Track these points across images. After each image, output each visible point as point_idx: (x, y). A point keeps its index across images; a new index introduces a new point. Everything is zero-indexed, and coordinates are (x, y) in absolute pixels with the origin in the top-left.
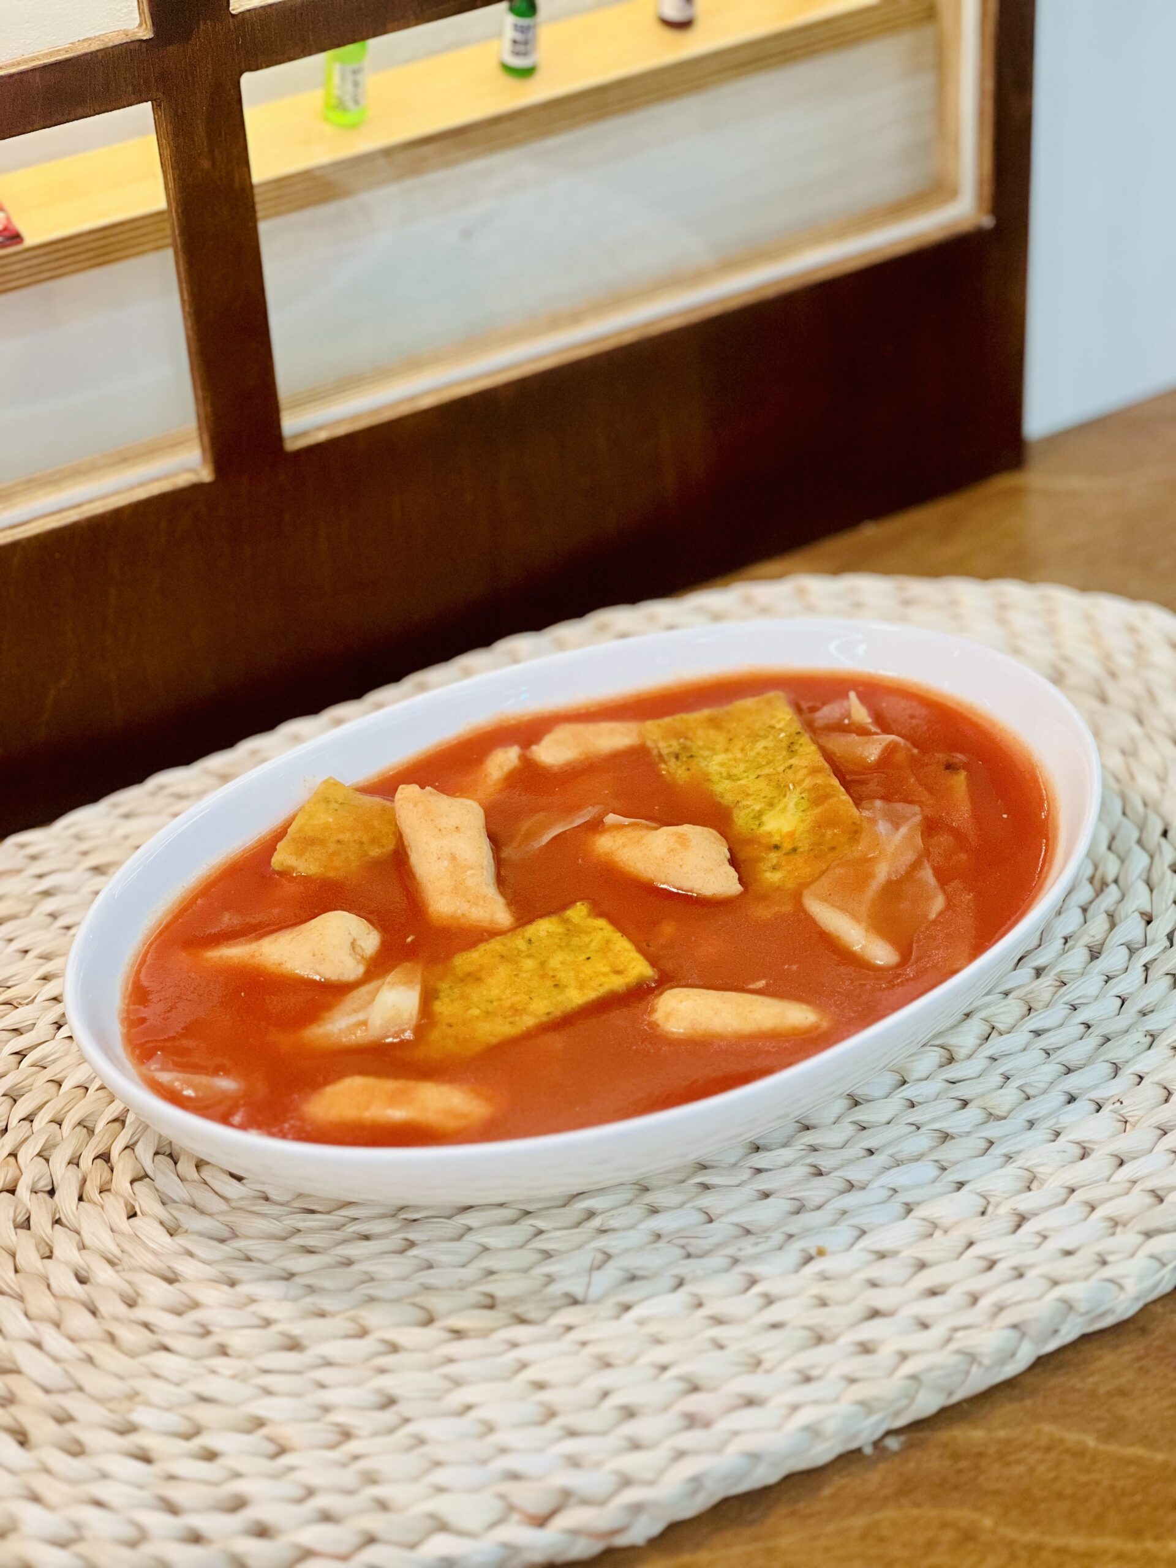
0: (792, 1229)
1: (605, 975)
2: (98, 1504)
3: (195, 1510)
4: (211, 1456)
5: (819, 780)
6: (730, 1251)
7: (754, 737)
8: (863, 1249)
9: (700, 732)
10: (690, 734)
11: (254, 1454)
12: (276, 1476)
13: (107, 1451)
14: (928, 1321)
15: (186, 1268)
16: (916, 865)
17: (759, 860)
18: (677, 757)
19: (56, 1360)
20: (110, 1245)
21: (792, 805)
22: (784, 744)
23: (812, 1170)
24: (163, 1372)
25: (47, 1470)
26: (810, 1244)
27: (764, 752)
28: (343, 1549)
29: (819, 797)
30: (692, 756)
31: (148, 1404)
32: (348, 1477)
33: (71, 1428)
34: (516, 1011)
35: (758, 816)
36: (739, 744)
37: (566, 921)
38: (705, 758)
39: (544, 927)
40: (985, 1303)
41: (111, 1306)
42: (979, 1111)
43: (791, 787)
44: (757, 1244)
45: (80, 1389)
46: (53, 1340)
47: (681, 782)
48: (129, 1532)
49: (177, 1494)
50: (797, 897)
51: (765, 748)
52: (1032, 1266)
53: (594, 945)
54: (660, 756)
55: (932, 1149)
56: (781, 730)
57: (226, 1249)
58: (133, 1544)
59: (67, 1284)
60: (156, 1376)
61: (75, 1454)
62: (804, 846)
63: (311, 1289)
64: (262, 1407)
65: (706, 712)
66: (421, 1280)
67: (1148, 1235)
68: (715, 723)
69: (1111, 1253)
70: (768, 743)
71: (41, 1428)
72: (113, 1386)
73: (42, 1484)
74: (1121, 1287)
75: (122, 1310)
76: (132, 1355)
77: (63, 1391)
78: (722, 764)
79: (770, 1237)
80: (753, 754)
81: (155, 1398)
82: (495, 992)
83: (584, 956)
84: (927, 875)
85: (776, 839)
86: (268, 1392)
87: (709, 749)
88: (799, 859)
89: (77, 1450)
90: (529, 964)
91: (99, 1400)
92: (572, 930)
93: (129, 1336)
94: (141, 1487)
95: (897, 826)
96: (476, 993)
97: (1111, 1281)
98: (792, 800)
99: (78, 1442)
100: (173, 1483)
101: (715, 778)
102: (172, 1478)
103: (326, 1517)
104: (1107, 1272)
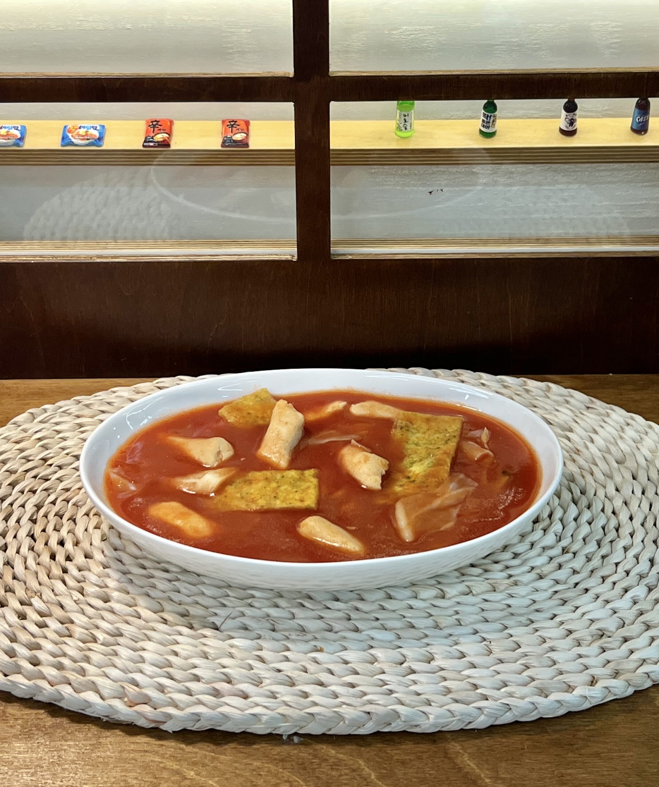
0: (317, 636)
1: (296, 500)
3: (20, 643)
4: (44, 626)
5: (444, 457)
6: (287, 634)
7: (438, 431)
8: (338, 656)
9: (419, 423)
10: (414, 422)
11: (57, 632)
12: (57, 644)
13: (12, 609)
14: (338, 695)
15: (97, 555)
16: (454, 506)
17: (398, 480)
18: (401, 428)
19: (26, 567)
20: (81, 535)
21: (427, 463)
22: (446, 439)
23: (347, 616)
24: (56, 589)
26: (319, 644)
27: (436, 439)
28: (54, 681)
29: (439, 463)
30: (408, 430)
32: (80, 655)
34: (253, 501)
35: (412, 463)
36: (429, 432)
37: (303, 474)
38: (412, 433)
39: (293, 473)
41: (60, 557)
42: (432, 621)
43: (431, 456)
44: (298, 635)
45: (25, 583)
46: (31, 561)
47: (395, 438)
49: (20, 635)
50: (397, 500)
51: (438, 438)
53: (302, 488)
54: (396, 426)
55: (402, 629)
56: (449, 433)
57: (115, 554)
59: (54, 542)
60: (52, 590)
62: (418, 481)
63: (131, 581)
64: (75, 617)
65: (428, 416)
66: (169, 595)
68: (428, 420)
69: (433, 702)
70: (441, 436)
72: (35, 586)
74: (428, 718)
75: (62, 561)
76: (51, 577)
77: (20, 581)
78: (417, 438)
79: (306, 635)
80: (431, 438)
81: (44, 596)
82: (252, 491)
83: (296, 490)
84: (455, 512)
85: (410, 475)
86: (83, 612)
87: (417, 430)
88: (412, 485)
90: (274, 485)
91: (27, 589)
92: (302, 479)
94: (10, 627)
95: (460, 487)
96: (246, 489)
97: (425, 713)
98: (427, 462)
100: (22, 630)
101: (410, 442)
102: (24, 628)
104: (426, 709)
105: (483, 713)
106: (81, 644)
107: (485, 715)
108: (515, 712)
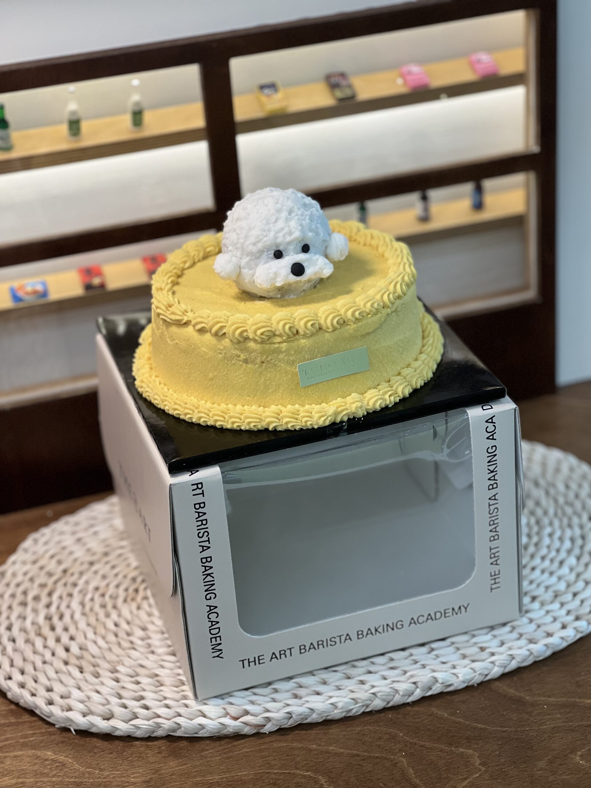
2: (98, 692)
3: (126, 699)
4: (138, 683)
11: (151, 685)
12: (156, 692)
13: (106, 677)
14: (386, 677)
15: (151, 627)
19: (100, 648)
20: (129, 617)
24: (132, 656)
25: (86, 681)
28: (169, 717)
31: (123, 665)
32: (178, 696)
33: (97, 669)
40: (408, 674)
41: (122, 635)
45: (104, 658)
46: (101, 642)
48: (104, 701)
49: (123, 693)
52: (428, 665)
58: (104, 705)
59: (111, 626)
60: (129, 657)
61: (97, 677)
64: (158, 671)
67: (473, 661)
69: (457, 665)
71: (88, 668)
72: (115, 658)
73: (83, 685)
74: (458, 677)
75: (125, 636)
76: (123, 649)
77: (99, 658)
81: (126, 663)
86: (162, 667)
89: (97, 675)
91: (108, 662)
93: (125, 644)
94: (112, 689)
97: (454, 674)
99: (98, 673)
100: (123, 689)
102: (123, 688)
103: (167, 706)
104: (454, 671)
105: (495, 665)
106: (175, 689)
107: (498, 666)
108: (518, 659)
